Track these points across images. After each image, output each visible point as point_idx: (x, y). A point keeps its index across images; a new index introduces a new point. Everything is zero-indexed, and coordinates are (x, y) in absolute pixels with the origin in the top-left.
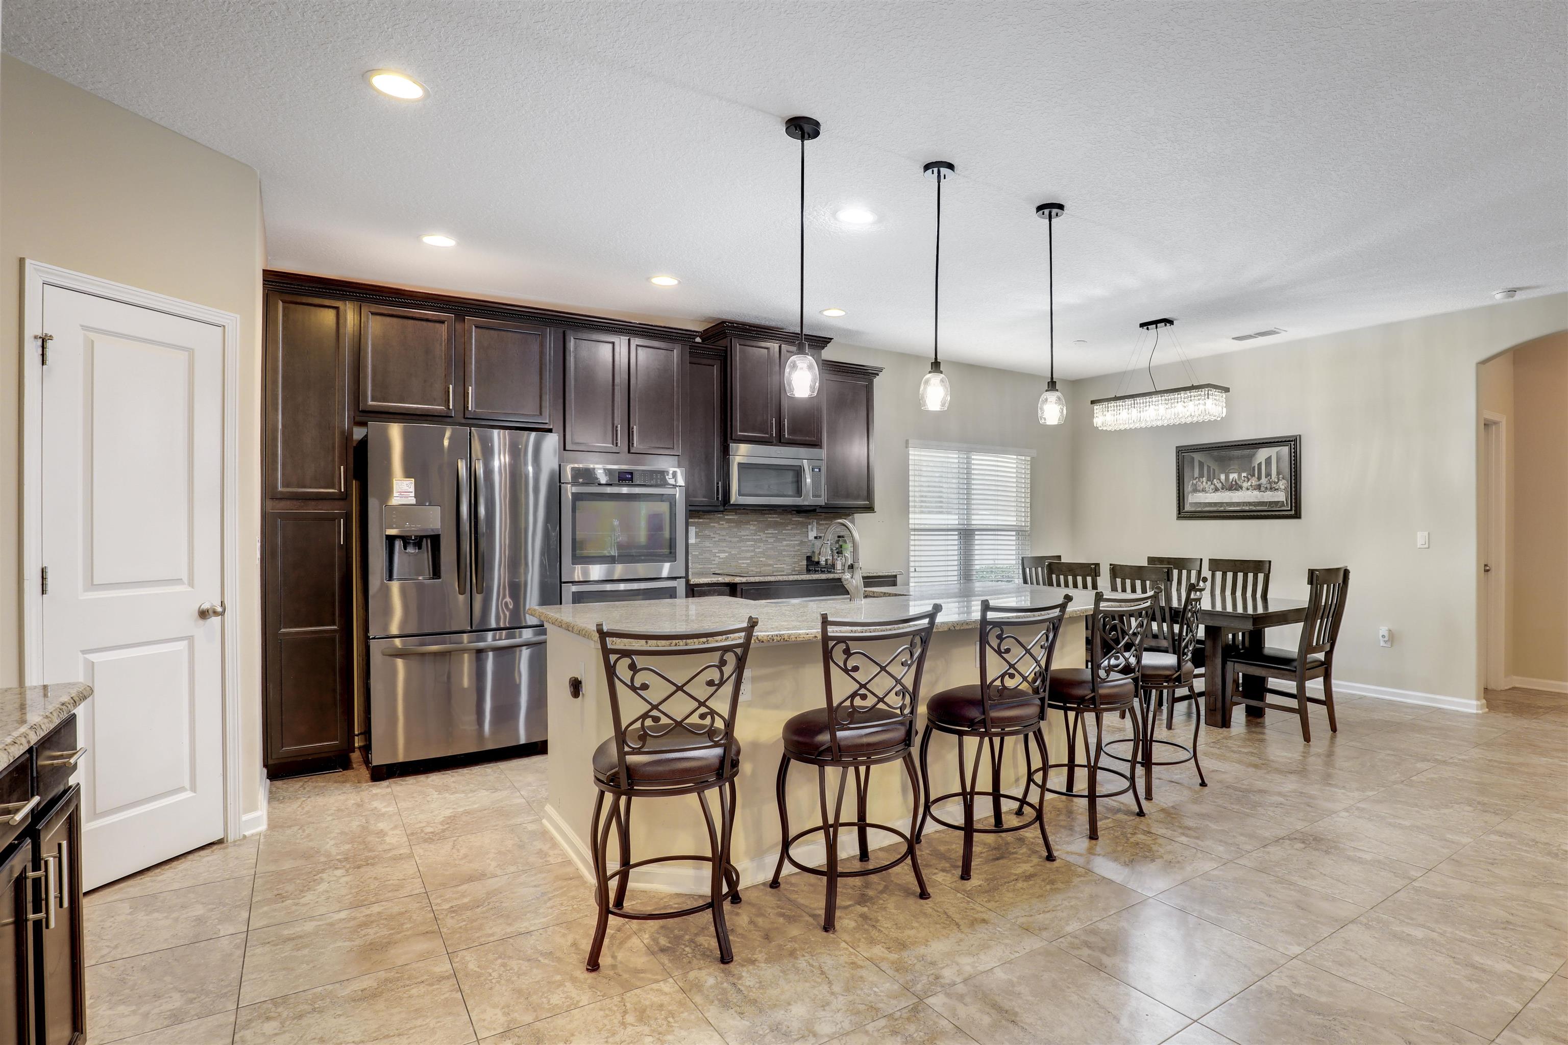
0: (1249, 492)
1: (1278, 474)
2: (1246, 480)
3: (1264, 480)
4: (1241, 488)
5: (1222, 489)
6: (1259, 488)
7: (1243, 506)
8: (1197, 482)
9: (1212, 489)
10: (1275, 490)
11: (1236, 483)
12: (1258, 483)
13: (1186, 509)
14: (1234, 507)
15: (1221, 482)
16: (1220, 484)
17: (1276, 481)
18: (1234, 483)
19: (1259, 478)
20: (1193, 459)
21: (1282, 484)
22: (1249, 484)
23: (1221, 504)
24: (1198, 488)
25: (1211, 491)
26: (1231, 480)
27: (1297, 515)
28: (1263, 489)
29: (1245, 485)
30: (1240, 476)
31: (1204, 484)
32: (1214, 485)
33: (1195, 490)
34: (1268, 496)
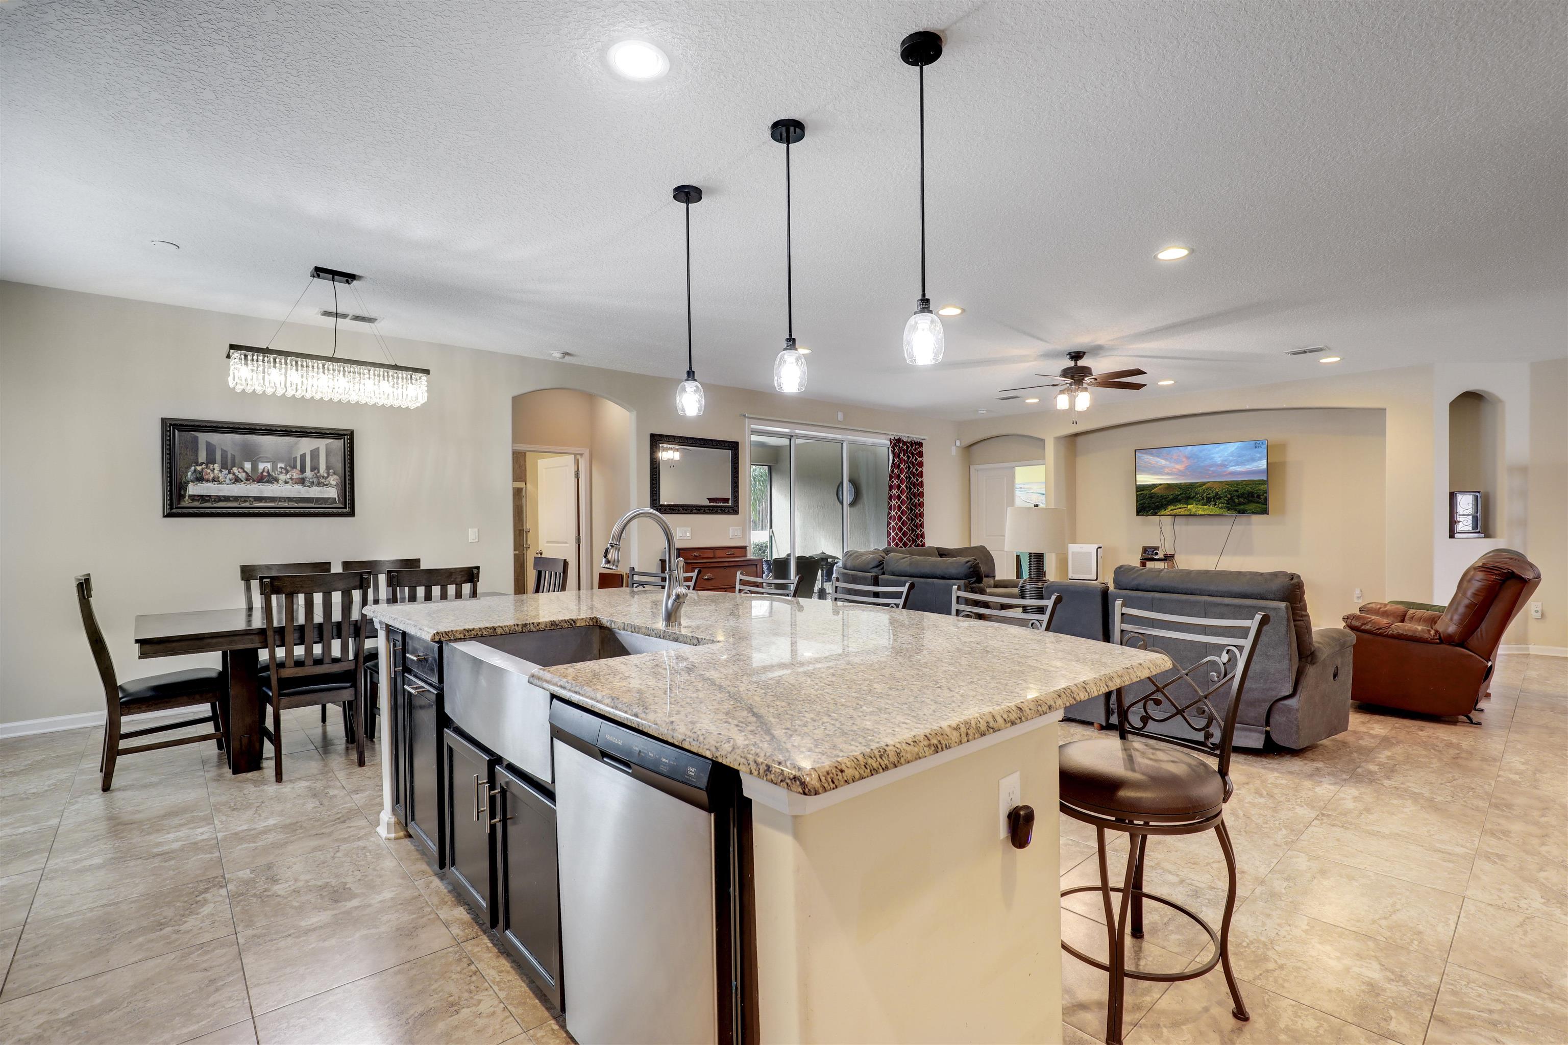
0: (288, 486)
1: (328, 468)
2: (284, 472)
3: (308, 474)
4: (277, 480)
5: (247, 480)
6: (302, 481)
7: (280, 501)
8: (203, 469)
9: (230, 480)
10: (324, 485)
11: (269, 475)
12: (301, 476)
13: (183, 504)
14: (266, 502)
15: (244, 471)
16: (244, 474)
17: (326, 475)
18: (265, 474)
19: (303, 470)
20: (196, 438)
21: (333, 480)
22: (288, 476)
23: (245, 499)
24: (206, 477)
25: (228, 481)
26: (260, 471)
27: (352, 514)
28: (307, 483)
29: (282, 477)
30: (274, 468)
31: (216, 471)
32: (234, 474)
33: (200, 479)
34: (314, 492)
